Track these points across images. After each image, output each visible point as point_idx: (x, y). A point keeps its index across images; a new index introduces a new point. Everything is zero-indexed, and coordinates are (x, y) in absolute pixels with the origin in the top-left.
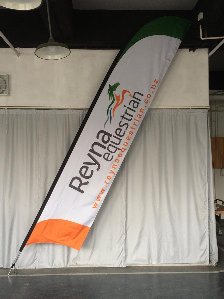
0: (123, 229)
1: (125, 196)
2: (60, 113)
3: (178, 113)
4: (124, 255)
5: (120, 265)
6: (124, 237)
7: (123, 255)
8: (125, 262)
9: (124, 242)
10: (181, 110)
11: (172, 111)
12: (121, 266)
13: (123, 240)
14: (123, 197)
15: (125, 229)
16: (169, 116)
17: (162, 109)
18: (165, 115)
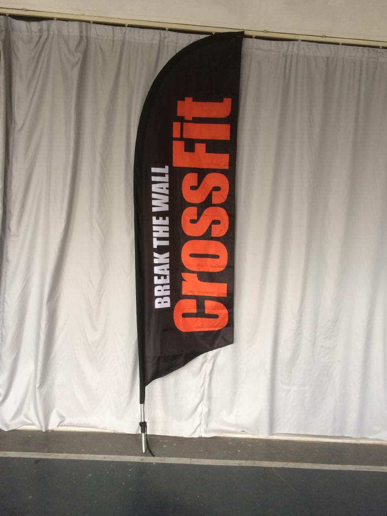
4: (205, 410)
5: (197, 432)
7: (203, 408)
8: (207, 426)
9: (207, 379)
11: (363, 52)
13: (205, 374)
16: (354, 64)
17: (338, 44)
18: (343, 62)
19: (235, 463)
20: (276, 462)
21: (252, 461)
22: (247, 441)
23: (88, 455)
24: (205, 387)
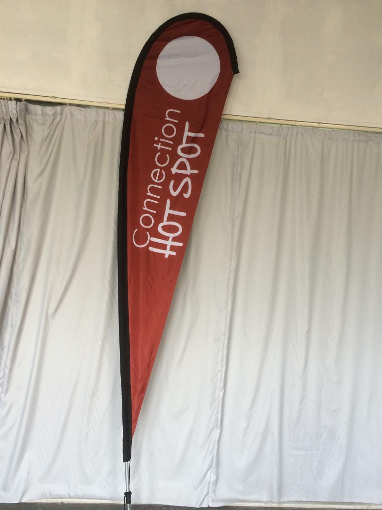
0: (217, 413)
1: (227, 336)
2: (84, 117)
3: (367, 142)
5: (204, 502)
6: (217, 432)
7: (211, 476)
8: (215, 495)
9: (216, 446)
10: (377, 135)
11: (354, 136)
12: (205, 505)
13: (215, 441)
14: (223, 337)
15: (220, 415)
17: (332, 129)
24: (213, 454)
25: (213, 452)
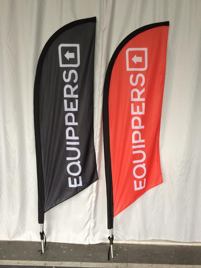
5: (86, 241)
19: (113, 266)
20: (144, 264)
21: (126, 264)
22: (123, 246)
23: (7, 261)
24: (91, 210)
25: (91, 209)
